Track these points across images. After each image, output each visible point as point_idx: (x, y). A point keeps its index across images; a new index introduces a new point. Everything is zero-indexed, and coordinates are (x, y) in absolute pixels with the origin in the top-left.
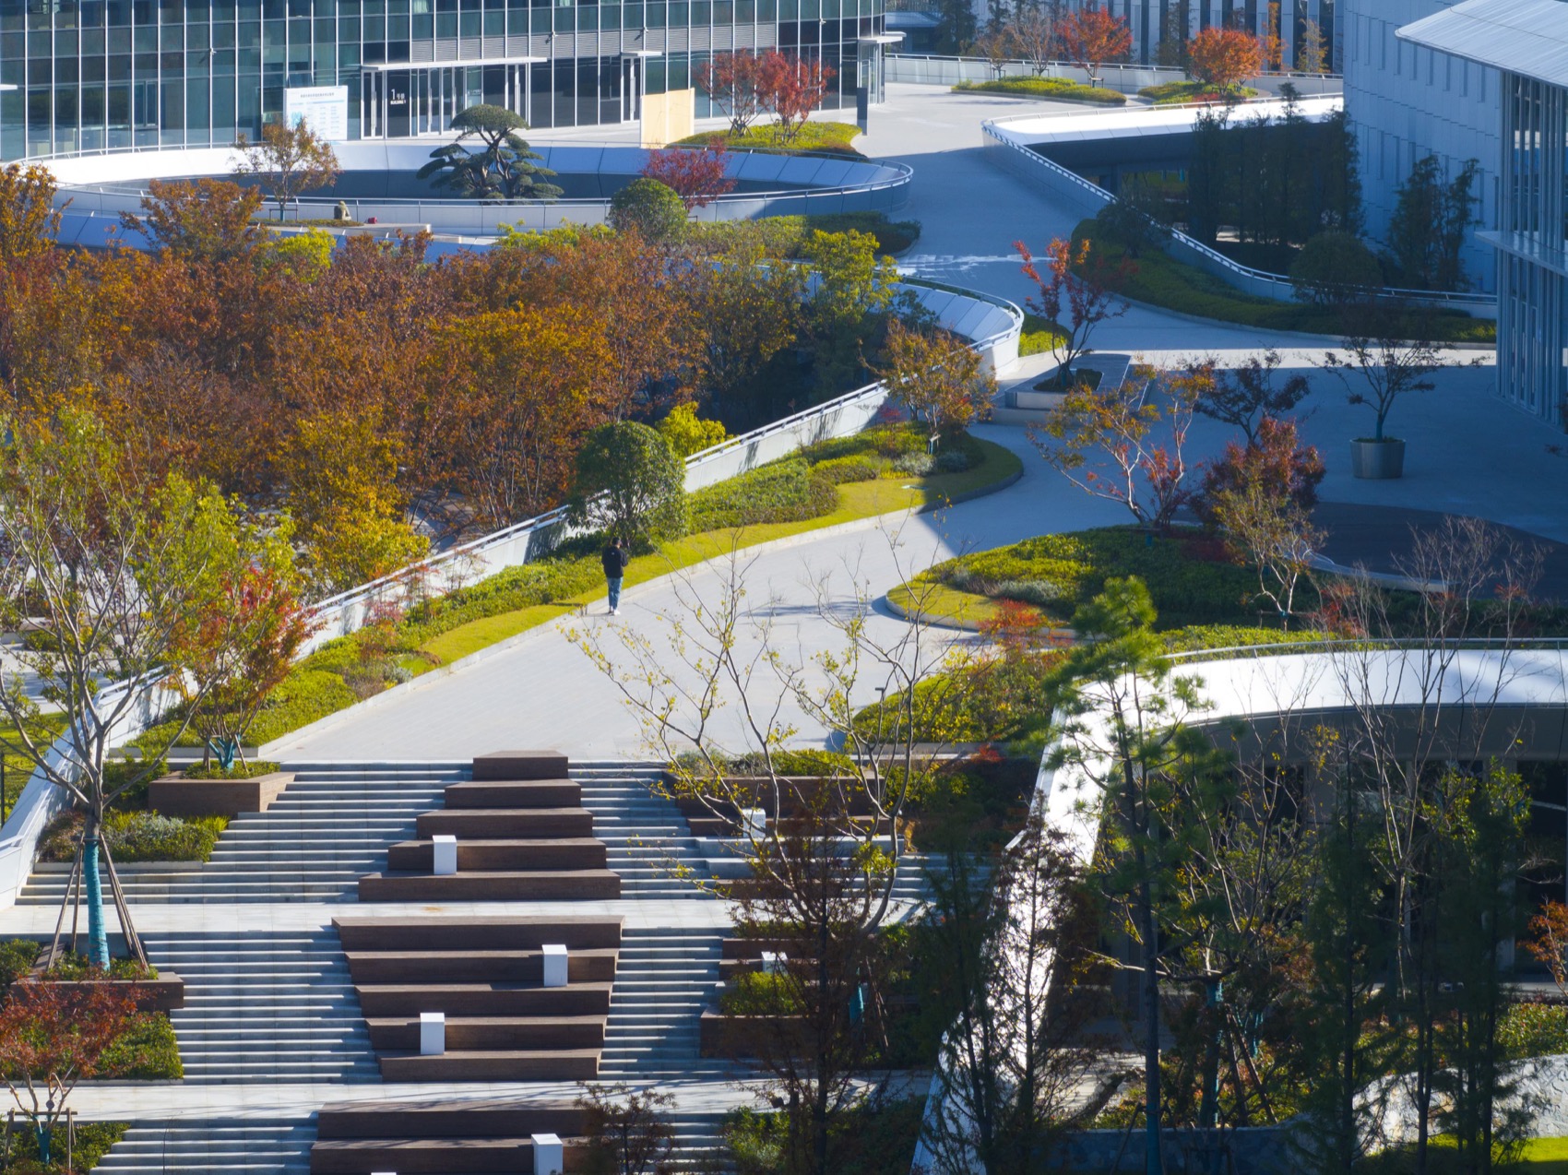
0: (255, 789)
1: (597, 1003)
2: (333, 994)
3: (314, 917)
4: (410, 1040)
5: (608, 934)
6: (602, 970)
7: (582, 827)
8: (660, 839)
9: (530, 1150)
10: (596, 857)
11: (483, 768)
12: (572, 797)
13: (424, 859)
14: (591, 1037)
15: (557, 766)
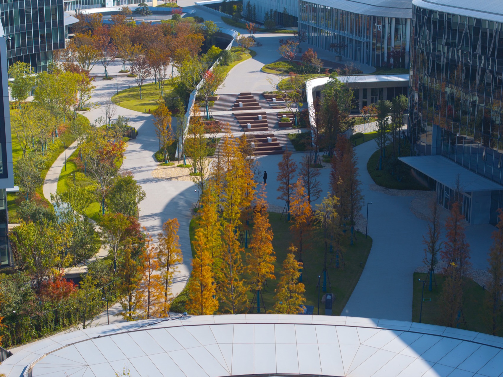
0: (217, 98)
1: (266, 122)
2: (236, 122)
3: (231, 113)
4: (246, 127)
5: (264, 114)
6: (265, 118)
7: (255, 101)
8: (263, 102)
9: (267, 139)
10: (257, 104)
11: (241, 94)
12: (252, 97)
13: (238, 105)
14: (267, 126)
15: (250, 94)
